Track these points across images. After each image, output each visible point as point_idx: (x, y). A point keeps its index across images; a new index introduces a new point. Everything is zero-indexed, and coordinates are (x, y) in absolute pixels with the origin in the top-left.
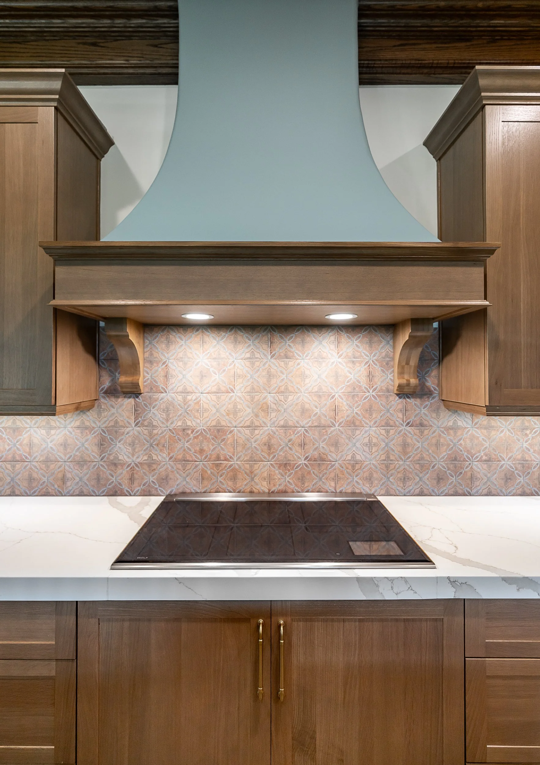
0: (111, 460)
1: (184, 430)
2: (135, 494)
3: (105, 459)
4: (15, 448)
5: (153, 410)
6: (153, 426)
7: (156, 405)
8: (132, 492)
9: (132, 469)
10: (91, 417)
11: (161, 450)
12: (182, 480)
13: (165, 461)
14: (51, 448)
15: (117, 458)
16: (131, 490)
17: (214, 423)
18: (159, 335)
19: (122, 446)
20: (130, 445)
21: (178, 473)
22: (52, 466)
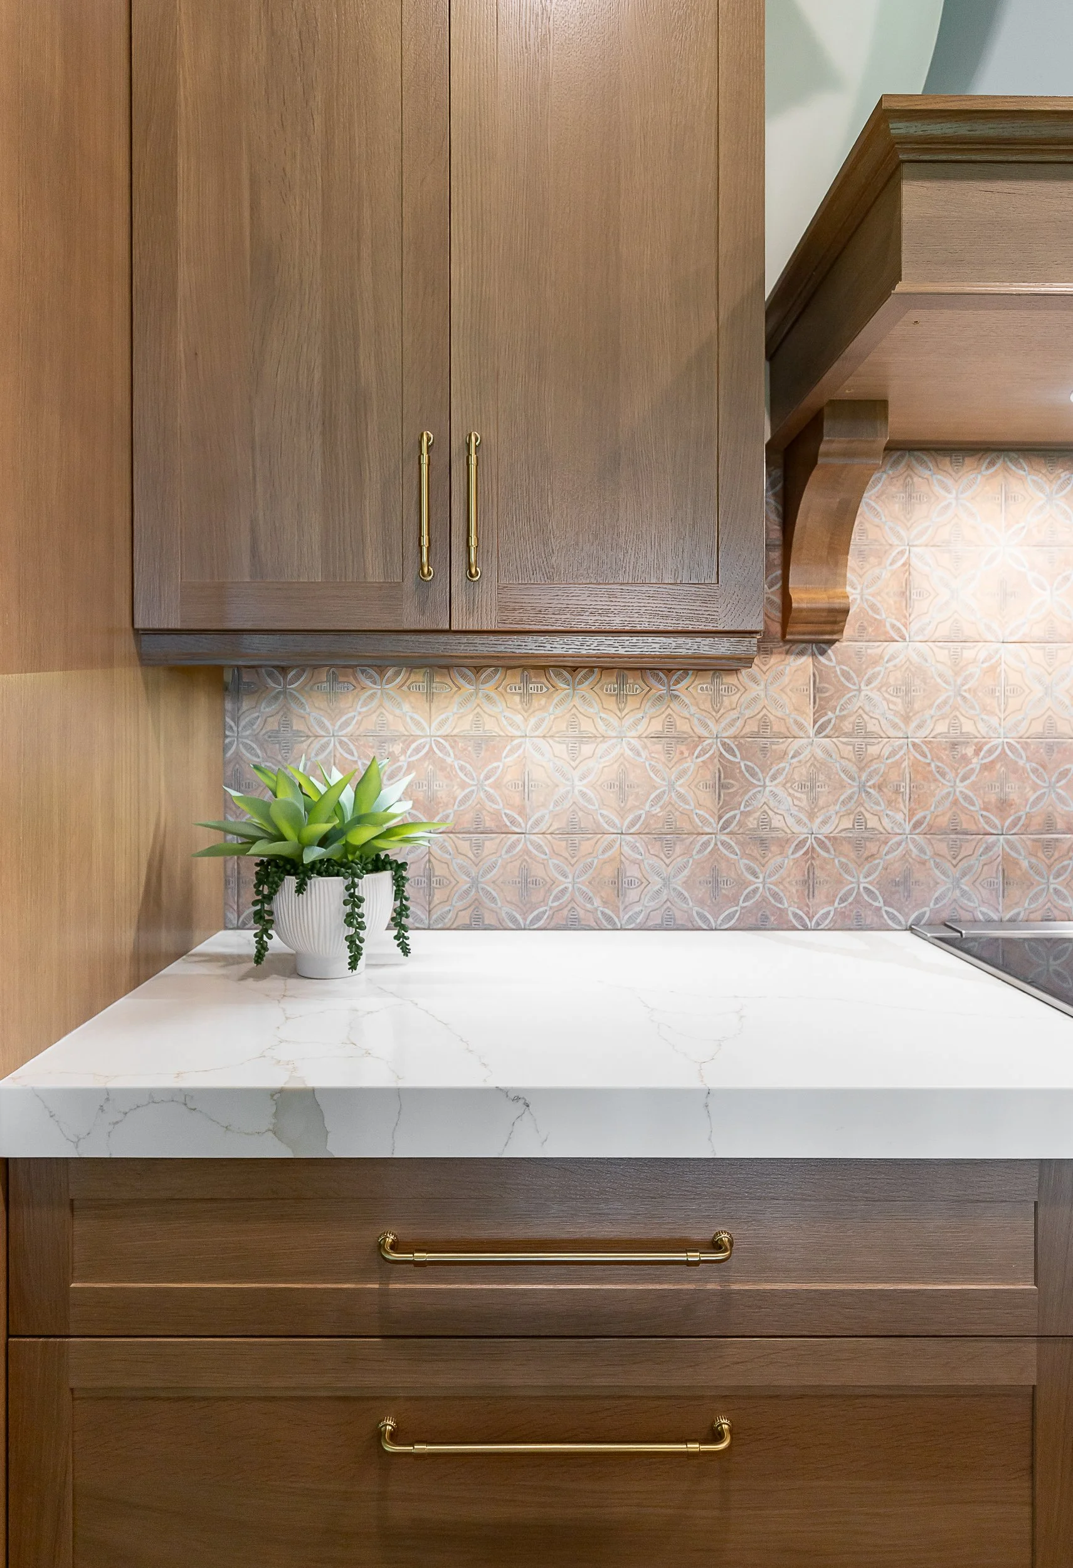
0: (749, 830)
1: (954, 745)
2: (818, 924)
3: (733, 827)
4: (482, 794)
5: (866, 690)
6: (869, 735)
7: (874, 676)
8: (811, 920)
9: (811, 854)
10: (693, 709)
11: (890, 802)
12: (949, 886)
13: (901, 832)
14: (583, 795)
15: (765, 823)
16: (807, 914)
17: (1037, 728)
18: (885, 476)
19: (779, 791)
20: (802, 786)
21: (937, 865)
22: (586, 846)
